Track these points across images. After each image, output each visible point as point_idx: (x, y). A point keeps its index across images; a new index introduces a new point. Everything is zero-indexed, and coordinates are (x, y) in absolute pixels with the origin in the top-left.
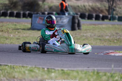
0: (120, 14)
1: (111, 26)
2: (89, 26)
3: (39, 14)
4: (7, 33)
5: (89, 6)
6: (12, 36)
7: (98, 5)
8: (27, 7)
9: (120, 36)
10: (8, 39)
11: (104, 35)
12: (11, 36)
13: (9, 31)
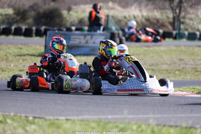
0: (192, 29)
1: (173, 48)
2: (138, 49)
3: (62, 30)
4: (5, 61)
5: (143, 16)
6: (12, 65)
7: (157, 14)
8: (43, 20)
9: (185, 64)
10: (5, 71)
11: (160, 63)
12: (10, 66)
13: (10, 58)
